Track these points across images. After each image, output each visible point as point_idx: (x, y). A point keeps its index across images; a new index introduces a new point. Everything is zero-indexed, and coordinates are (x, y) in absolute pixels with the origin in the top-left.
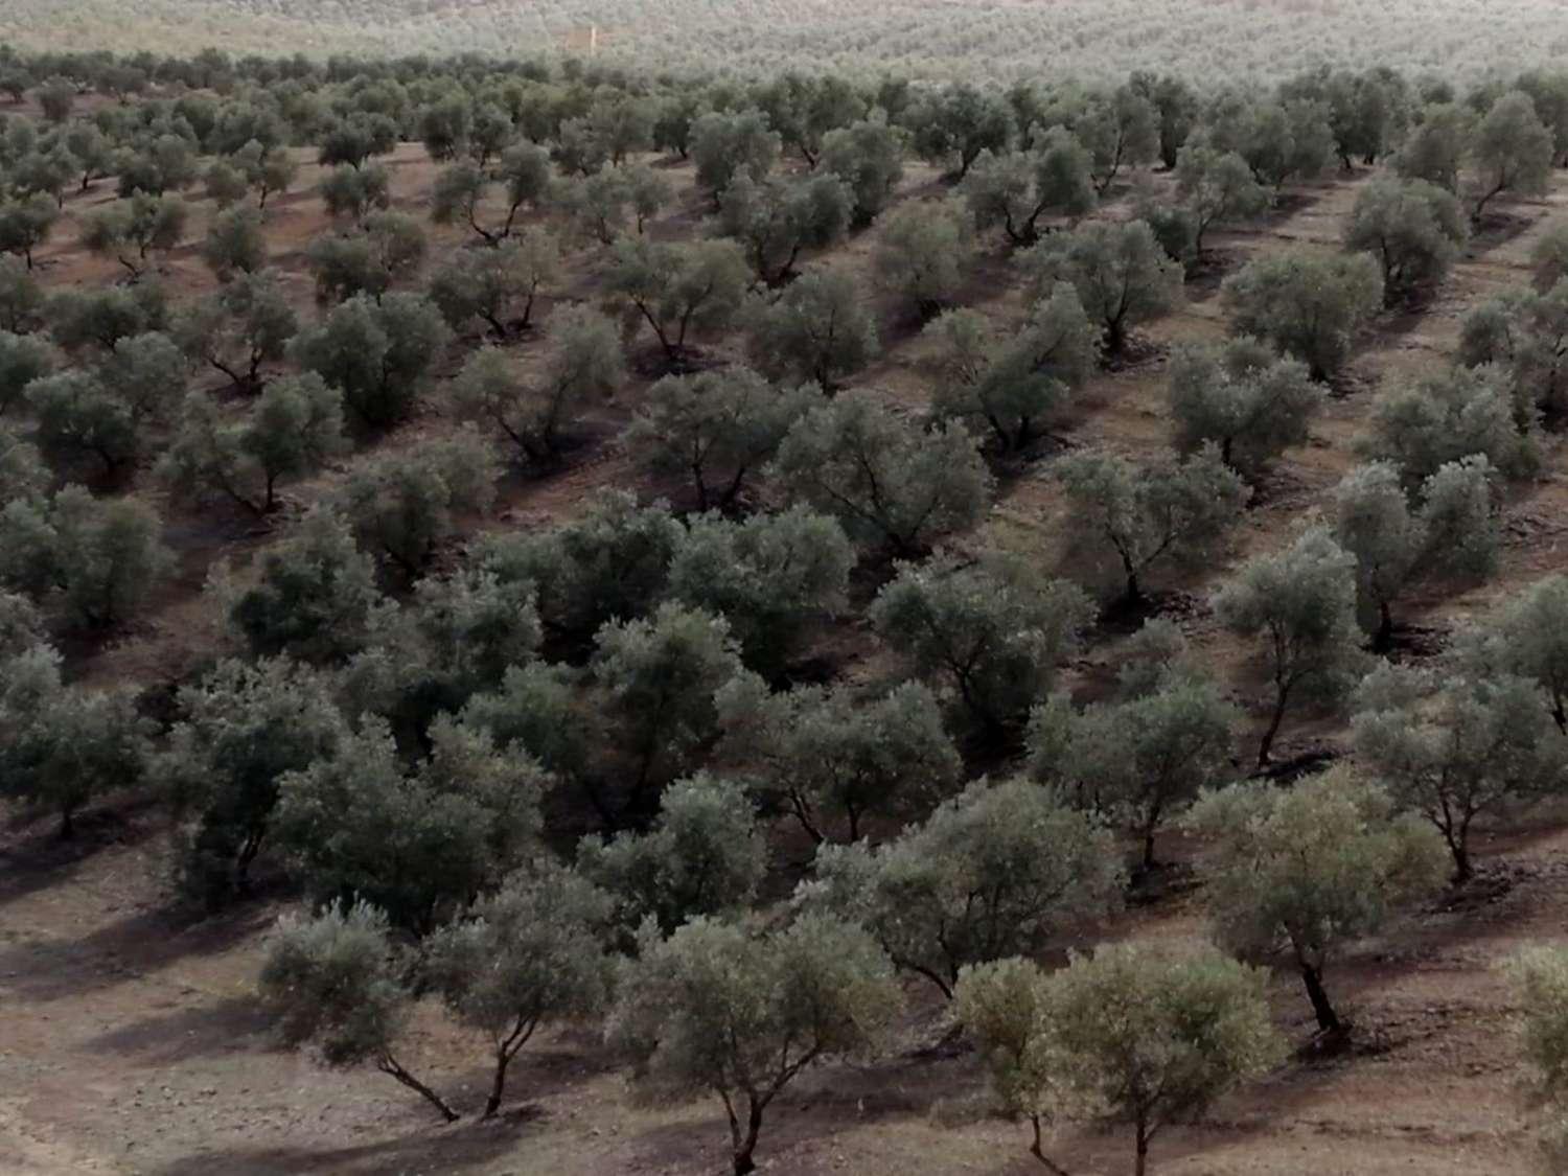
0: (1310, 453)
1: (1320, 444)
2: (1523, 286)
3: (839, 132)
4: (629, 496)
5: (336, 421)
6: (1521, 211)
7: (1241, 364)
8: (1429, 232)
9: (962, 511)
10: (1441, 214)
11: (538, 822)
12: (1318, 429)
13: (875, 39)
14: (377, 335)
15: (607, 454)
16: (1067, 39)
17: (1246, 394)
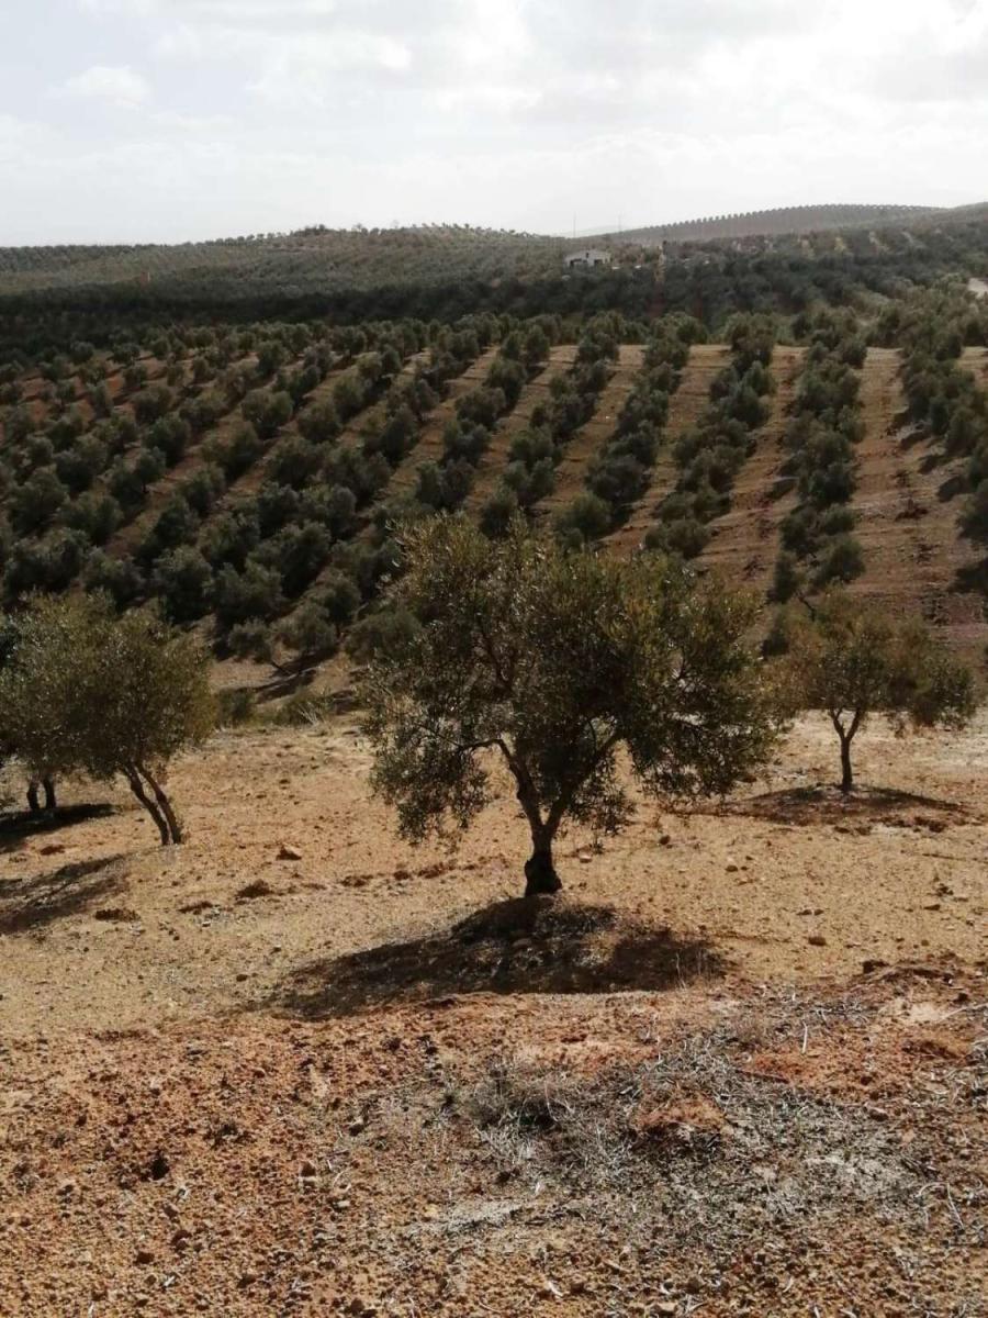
0: (490, 454)
1: (493, 451)
2: (547, 395)
3: (310, 348)
4: (277, 484)
5: (164, 462)
6: (541, 364)
7: (466, 429)
8: (515, 376)
9: (383, 480)
10: (519, 369)
11: (281, 589)
12: (492, 446)
13: (256, 268)
14: (168, 430)
15: (256, 468)
16: (332, 264)
17: (469, 437)
